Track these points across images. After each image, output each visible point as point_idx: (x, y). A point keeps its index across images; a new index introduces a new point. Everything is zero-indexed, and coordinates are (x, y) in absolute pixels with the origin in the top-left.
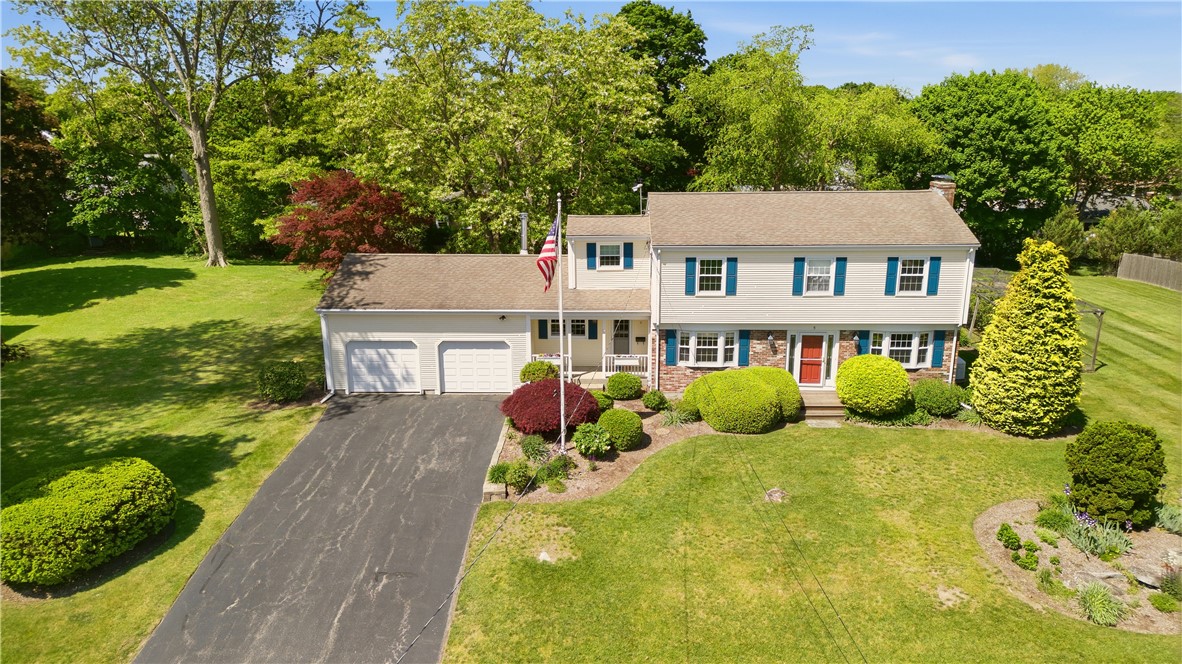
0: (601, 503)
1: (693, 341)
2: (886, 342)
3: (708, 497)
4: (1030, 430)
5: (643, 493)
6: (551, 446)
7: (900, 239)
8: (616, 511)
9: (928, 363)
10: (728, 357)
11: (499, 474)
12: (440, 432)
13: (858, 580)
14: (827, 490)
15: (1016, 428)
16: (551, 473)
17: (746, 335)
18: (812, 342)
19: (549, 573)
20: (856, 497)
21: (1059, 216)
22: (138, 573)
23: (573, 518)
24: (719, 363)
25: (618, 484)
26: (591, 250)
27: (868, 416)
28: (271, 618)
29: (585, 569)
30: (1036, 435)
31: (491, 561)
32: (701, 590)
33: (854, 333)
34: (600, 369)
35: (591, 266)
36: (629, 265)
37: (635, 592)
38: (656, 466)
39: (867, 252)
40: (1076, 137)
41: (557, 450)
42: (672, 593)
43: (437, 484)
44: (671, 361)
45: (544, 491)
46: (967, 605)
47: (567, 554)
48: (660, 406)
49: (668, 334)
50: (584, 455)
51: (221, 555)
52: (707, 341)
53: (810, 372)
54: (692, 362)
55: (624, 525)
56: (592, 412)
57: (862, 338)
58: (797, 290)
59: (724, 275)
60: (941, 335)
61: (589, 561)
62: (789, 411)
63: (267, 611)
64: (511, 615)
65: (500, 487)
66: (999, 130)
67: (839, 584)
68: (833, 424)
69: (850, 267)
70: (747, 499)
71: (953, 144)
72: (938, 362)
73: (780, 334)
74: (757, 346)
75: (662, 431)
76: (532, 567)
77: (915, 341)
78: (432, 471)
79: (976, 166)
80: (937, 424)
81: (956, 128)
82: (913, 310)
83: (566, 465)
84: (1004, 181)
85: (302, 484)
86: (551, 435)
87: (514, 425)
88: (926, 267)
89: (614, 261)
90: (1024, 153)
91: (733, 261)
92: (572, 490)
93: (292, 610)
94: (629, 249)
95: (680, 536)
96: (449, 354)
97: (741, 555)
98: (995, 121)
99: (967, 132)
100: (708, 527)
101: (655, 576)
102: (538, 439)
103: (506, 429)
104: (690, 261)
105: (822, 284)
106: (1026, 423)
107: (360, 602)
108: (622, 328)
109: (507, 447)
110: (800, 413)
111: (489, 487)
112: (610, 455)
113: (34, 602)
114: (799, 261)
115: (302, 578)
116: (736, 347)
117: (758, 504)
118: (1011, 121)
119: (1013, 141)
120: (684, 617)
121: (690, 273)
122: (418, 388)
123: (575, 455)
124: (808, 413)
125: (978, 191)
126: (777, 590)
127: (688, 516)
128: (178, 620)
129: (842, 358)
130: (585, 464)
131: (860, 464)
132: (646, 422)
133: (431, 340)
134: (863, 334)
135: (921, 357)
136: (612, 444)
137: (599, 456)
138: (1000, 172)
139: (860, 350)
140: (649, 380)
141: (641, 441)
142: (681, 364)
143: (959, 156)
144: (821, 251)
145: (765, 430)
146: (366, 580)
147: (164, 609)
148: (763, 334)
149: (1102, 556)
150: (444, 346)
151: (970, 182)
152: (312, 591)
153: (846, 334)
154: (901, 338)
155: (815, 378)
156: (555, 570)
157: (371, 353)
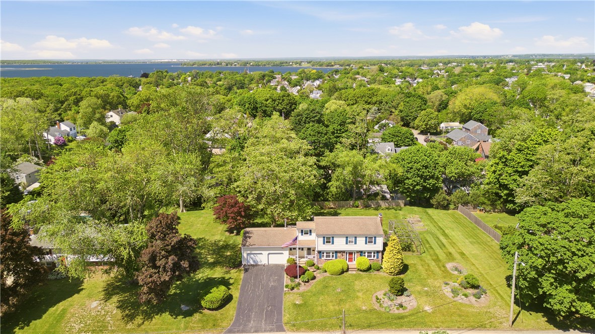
0: (307, 292)
1: (325, 253)
2: (366, 254)
3: (326, 291)
4: (393, 274)
5: (314, 290)
6: (296, 279)
7: (368, 233)
8: (309, 294)
9: (376, 258)
10: (333, 256)
11: (287, 286)
12: (271, 275)
13: (350, 306)
14: (349, 289)
15: (390, 274)
16: (297, 286)
17: (336, 252)
18: (351, 253)
19: (299, 306)
20: (354, 290)
21: (439, 193)
22: (227, 306)
23: (302, 295)
24: (331, 258)
25: (309, 288)
26: (302, 231)
27: (361, 271)
28: (253, 313)
29: (304, 305)
30: (394, 275)
31: (288, 304)
32: (324, 308)
33: (360, 252)
34: (304, 258)
35: (302, 235)
36: (311, 235)
37: (313, 308)
38: (317, 284)
39: (361, 236)
40: (445, 168)
41: (297, 280)
42: (319, 308)
43: (274, 288)
44: (320, 258)
45: (295, 289)
46: (366, 309)
47: (301, 302)
48: (318, 269)
49: (319, 252)
50: (303, 282)
51: (240, 303)
52: (328, 253)
53: (351, 260)
54: (325, 258)
55: (311, 297)
56: (304, 272)
57: (361, 253)
58: (347, 243)
59: (331, 240)
60: (378, 252)
61: (305, 303)
62: (345, 269)
63: (252, 313)
64: (293, 312)
65: (287, 289)
66: (420, 169)
67: (347, 306)
68: (354, 272)
69: (357, 239)
70: (334, 291)
71: (407, 172)
72: (378, 258)
73: (344, 252)
74: (339, 255)
75: (318, 275)
76: (295, 304)
77: (373, 253)
78: (272, 285)
79: (413, 179)
80: (376, 272)
81: (408, 167)
82: (371, 247)
83: (299, 284)
84: (421, 184)
85: (248, 289)
86: (296, 277)
87: (287, 274)
88: (373, 238)
89: (308, 234)
90: (427, 175)
91: (333, 237)
92: (301, 290)
93: (256, 312)
94: (310, 231)
95: (321, 298)
96: (270, 255)
97: (331, 302)
98: (418, 166)
99: (411, 168)
100: (326, 297)
101: (317, 305)
102: (293, 278)
103: (285, 275)
104: (324, 237)
105: (352, 242)
106: (392, 273)
107: (267, 311)
108: (309, 249)
109: (287, 280)
110: (348, 270)
111: (285, 289)
112: (308, 282)
113: (211, 312)
114: (347, 237)
115: (256, 307)
116: (334, 255)
117: (335, 292)
118: (423, 166)
119: (423, 172)
120: (321, 312)
121: (324, 240)
122: (263, 263)
123: (301, 282)
124: (350, 270)
125: (414, 186)
126: (337, 308)
127: (323, 294)
128: (238, 315)
129: (357, 257)
130: (303, 284)
131: (356, 282)
132: (315, 273)
133: (265, 253)
134: (361, 252)
135: (374, 256)
136: (308, 279)
137: (306, 282)
138: (420, 181)
139: (361, 255)
140: (315, 261)
141: (314, 278)
142: (322, 258)
143: (409, 176)
144: (351, 235)
145: (339, 274)
146: (267, 307)
147: (235, 312)
148: (340, 252)
149: (391, 301)
150: (269, 254)
151: (412, 184)
152: (258, 309)
153: (358, 252)
154: (369, 252)
155: (352, 261)
156: (299, 305)
157: (252, 256)
